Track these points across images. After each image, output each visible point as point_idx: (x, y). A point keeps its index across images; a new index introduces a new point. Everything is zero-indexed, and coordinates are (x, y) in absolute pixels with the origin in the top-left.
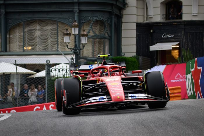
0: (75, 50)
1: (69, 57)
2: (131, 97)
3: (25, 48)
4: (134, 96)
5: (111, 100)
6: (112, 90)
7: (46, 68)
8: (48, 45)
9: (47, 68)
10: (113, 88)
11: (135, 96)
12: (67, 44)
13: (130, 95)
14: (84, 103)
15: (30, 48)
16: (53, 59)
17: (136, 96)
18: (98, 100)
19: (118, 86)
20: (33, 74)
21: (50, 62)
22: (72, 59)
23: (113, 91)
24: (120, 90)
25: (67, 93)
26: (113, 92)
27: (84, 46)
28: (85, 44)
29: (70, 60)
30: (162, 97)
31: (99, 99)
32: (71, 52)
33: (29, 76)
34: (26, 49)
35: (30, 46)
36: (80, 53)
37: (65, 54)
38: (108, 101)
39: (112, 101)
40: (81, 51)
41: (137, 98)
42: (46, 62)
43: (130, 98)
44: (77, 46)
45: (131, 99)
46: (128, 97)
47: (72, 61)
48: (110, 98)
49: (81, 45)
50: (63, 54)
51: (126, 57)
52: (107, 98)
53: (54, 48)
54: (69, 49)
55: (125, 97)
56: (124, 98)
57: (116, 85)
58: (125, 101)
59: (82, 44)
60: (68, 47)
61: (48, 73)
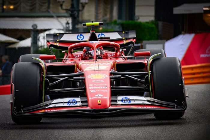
0: (72, 11)
1: (64, 21)
2: (122, 100)
3: (5, 7)
4: (126, 100)
5: (87, 106)
6: (90, 88)
7: (32, 35)
8: (35, 4)
9: (34, 35)
10: (93, 83)
11: (128, 100)
12: (61, 3)
13: (120, 98)
14: (43, 107)
15: (12, 7)
16: (41, 23)
17: (130, 100)
18: (66, 105)
19: (102, 81)
20: (14, 43)
21: (37, 27)
22: (68, 23)
23: (92, 89)
24: (104, 88)
25: (15, 90)
26: (92, 91)
27: (83, 7)
28: (86, 3)
29: (65, 25)
30: (175, 102)
31: (68, 102)
32: (66, 15)
33: (8, 46)
34: (5, 9)
35: (11, 4)
36: (78, 16)
37: (58, 17)
38: (83, 106)
39: (88, 108)
40: (80, 13)
41: (132, 102)
42: (33, 26)
43: (120, 103)
44: (75, 6)
45: (122, 105)
46: (116, 101)
47: (68, 26)
48: (86, 102)
49: (80, 5)
50: (55, 17)
51: (140, 23)
52: (82, 102)
53: (44, 8)
54: (64, 10)
55: (112, 101)
56: (108, 103)
57: (99, 79)
58: (111, 107)
59: (82, 4)
60: (62, 8)
61: (35, 41)
